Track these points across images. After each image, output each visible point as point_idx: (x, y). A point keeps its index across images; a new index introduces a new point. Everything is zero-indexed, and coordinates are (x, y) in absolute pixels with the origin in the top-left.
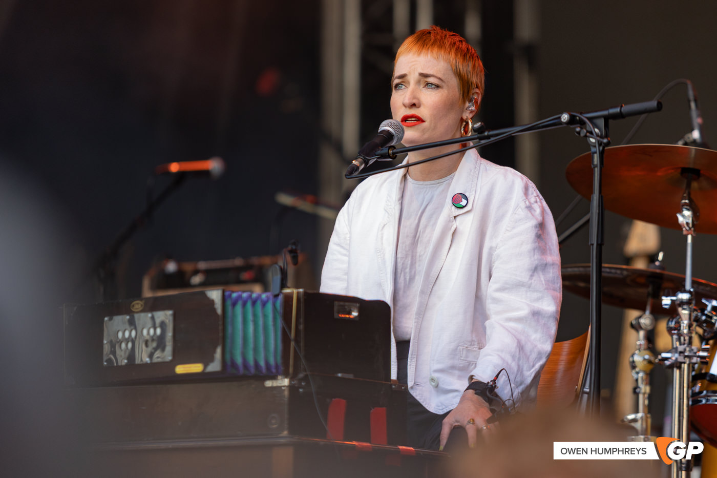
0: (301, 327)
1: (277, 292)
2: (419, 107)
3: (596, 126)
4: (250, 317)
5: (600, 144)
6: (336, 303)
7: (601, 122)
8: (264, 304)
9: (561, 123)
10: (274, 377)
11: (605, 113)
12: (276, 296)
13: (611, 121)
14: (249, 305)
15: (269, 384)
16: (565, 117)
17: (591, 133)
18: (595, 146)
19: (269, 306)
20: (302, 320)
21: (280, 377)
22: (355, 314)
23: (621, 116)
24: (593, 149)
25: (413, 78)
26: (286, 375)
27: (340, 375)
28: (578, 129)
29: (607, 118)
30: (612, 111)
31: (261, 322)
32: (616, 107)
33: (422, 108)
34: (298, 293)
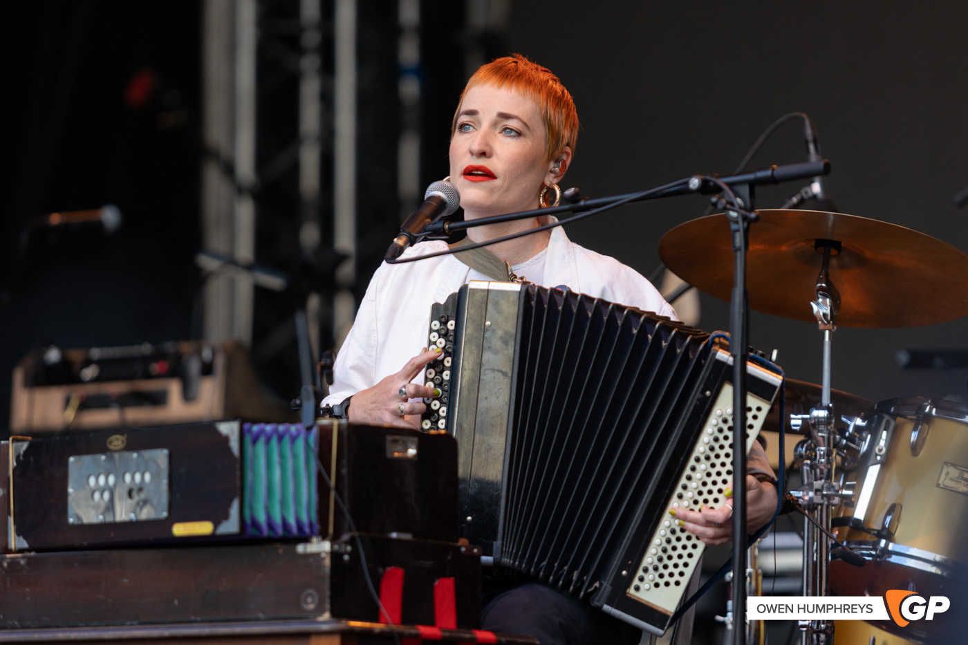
0: (344, 471)
1: (310, 423)
2: (490, 156)
3: (737, 195)
4: (275, 458)
5: (745, 218)
6: (389, 438)
7: (745, 190)
8: (294, 439)
9: (690, 192)
10: (306, 540)
11: (751, 176)
12: (309, 429)
13: (758, 189)
14: (274, 441)
15: (300, 548)
16: (695, 183)
17: (732, 204)
18: (737, 222)
19: (300, 443)
20: (345, 462)
21: (315, 540)
22: (412, 452)
23: (772, 180)
24: (734, 227)
25: (486, 120)
26: (324, 535)
27: (394, 535)
28: (714, 199)
29: (752, 185)
30: (760, 174)
31: (289, 465)
32: (765, 169)
33: (494, 159)
34: (339, 426)
